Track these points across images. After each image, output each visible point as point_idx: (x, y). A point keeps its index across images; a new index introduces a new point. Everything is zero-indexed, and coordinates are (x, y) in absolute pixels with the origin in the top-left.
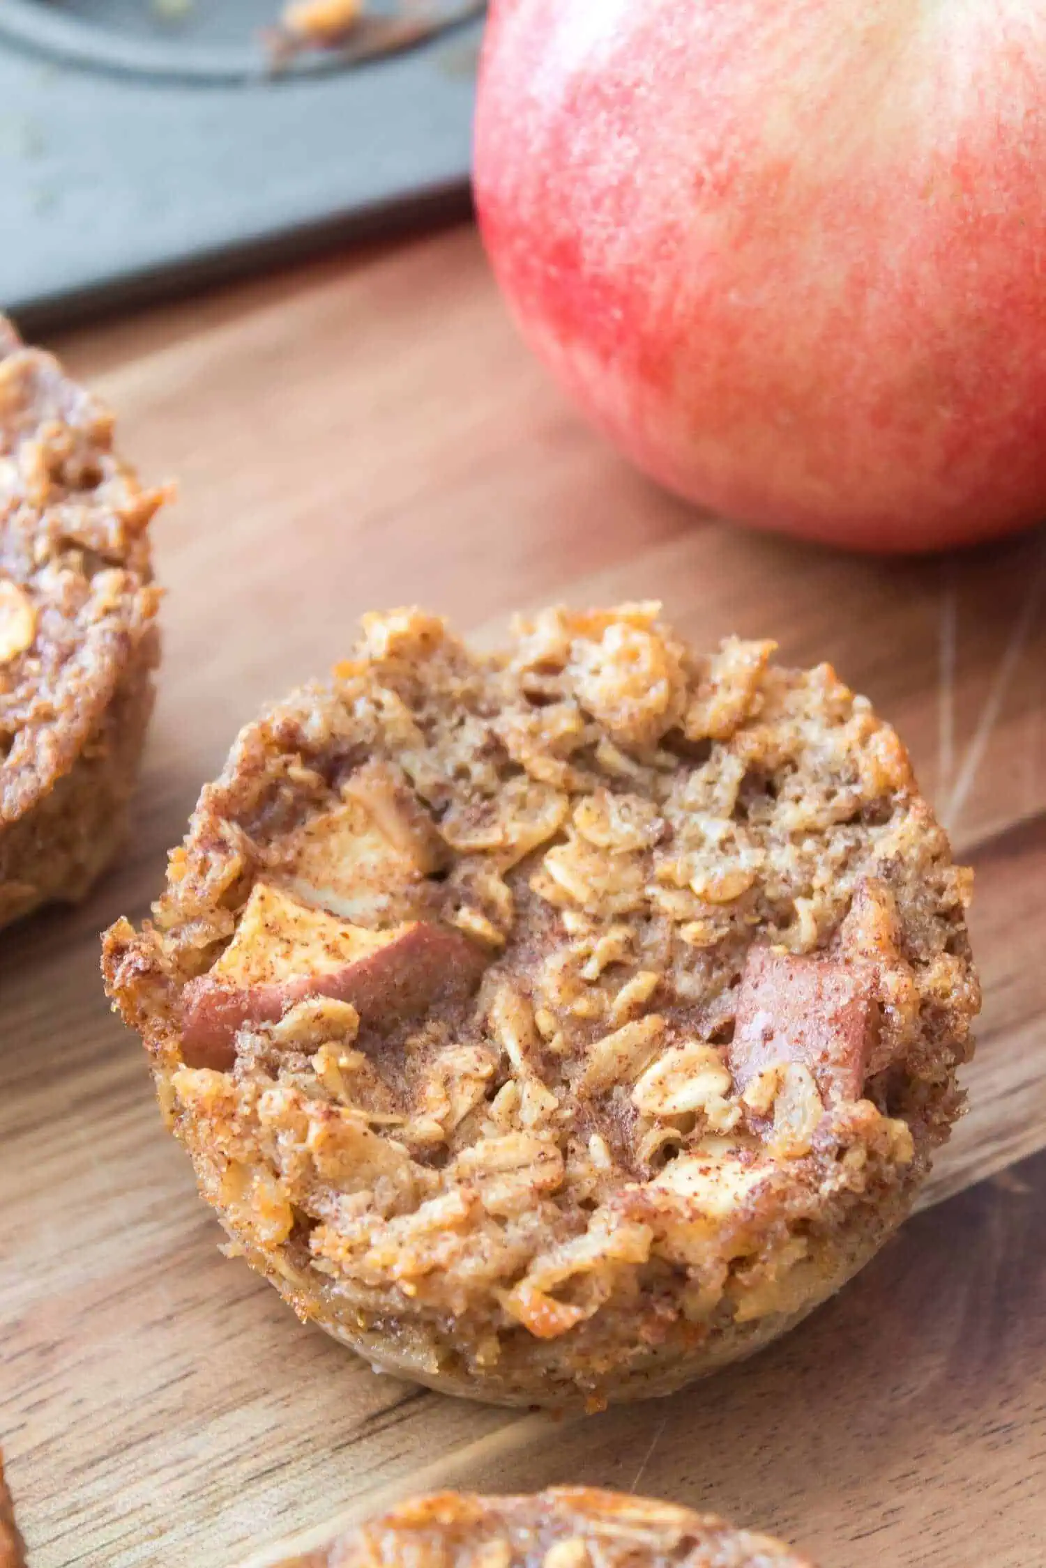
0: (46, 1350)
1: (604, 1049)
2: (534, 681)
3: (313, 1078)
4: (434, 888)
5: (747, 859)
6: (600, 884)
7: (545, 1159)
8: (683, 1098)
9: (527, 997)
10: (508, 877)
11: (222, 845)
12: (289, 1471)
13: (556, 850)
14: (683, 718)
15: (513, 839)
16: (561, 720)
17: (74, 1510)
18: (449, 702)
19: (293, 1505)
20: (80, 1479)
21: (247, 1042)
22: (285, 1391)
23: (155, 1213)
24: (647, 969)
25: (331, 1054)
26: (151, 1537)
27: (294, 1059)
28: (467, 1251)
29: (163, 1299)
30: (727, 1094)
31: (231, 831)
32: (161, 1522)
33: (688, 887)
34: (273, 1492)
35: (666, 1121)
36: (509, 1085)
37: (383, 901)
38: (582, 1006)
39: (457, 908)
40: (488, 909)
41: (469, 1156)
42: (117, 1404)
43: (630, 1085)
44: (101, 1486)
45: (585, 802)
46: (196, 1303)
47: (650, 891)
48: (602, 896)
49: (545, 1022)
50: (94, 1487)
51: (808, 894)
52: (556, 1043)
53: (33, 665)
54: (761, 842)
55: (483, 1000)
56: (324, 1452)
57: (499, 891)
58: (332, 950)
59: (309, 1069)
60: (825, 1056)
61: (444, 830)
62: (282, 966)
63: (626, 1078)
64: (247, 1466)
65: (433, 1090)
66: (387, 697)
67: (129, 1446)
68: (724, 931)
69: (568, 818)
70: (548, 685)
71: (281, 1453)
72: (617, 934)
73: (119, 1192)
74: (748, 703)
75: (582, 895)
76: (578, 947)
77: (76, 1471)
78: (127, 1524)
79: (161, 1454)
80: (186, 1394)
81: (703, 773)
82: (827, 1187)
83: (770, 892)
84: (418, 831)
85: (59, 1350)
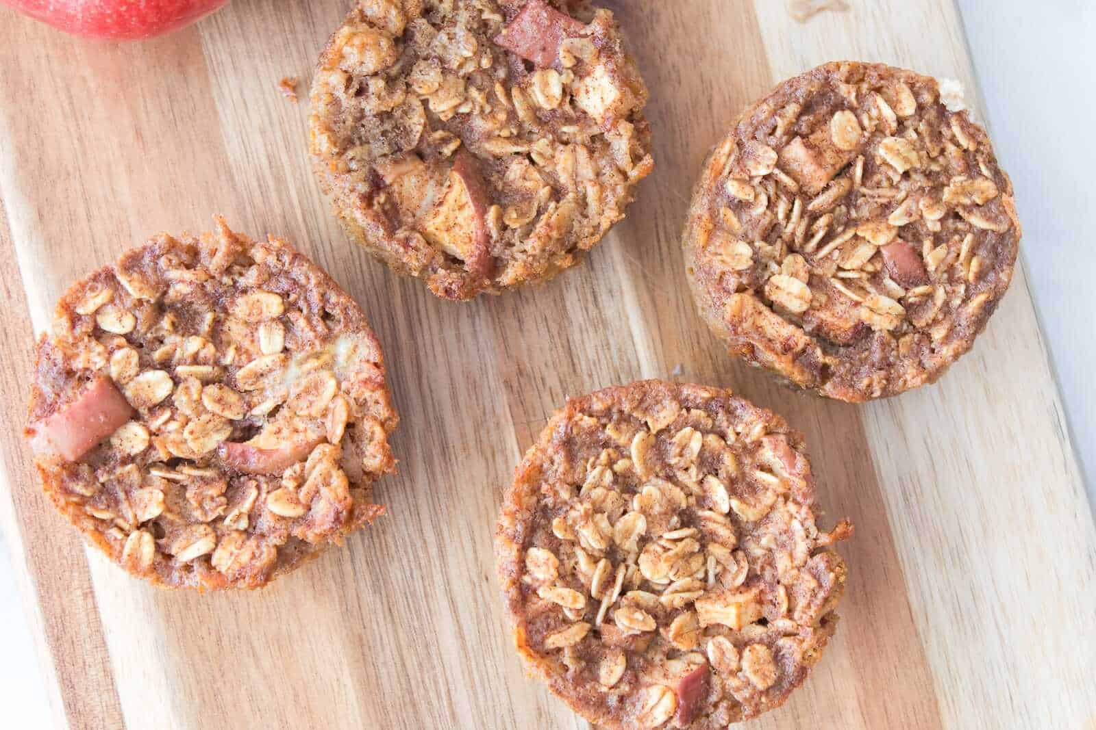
0: (520, 373)
1: (521, 113)
2: (352, 91)
3: (519, 230)
4: (431, 160)
5: (460, 31)
6: (453, 92)
7: (574, 150)
8: (556, 91)
9: (489, 136)
10: (435, 130)
11: (407, 239)
12: (597, 290)
13: (431, 106)
14: (392, 34)
15: (422, 121)
16: (377, 85)
17: (590, 376)
18: (354, 129)
19: (611, 291)
20: (578, 371)
21: (496, 252)
22: (563, 283)
23: (471, 317)
24: (493, 87)
25: (510, 219)
26: (609, 349)
27: (508, 234)
28: (614, 190)
29: (511, 322)
30: (560, 74)
31: (401, 234)
32: (604, 343)
33: (466, 59)
34: (604, 298)
35: (563, 101)
36: (534, 156)
37: (432, 182)
38: (502, 116)
39: (440, 153)
40: (445, 141)
41: (564, 179)
42: (551, 350)
43: (540, 109)
44: (583, 363)
45: (415, 87)
46: (516, 309)
47: (461, 73)
48: (458, 95)
49: (505, 133)
50: (583, 366)
51: (481, 11)
52: (515, 132)
53: (293, 297)
54: (454, 23)
55: (484, 155)
56: (592, 274)
57: (439, 134)
58: (461, 208)
59: (514, 230)
60: (565, 30)
61: (407, 148)
62: (466, 229)
63: (534, 110)
64: (591, 306)
65: (528, 184)
66: (350, 154)
67: (570, 349)
68: (488, 50)
69: (419, 95)
70: (355, 86)
71: (588, 291)
72: (474, 93)
73: (458, 329)
74: (396, 7)
75: (455, 102)
76: (476, 112)
77: (575, 371)
78: (602, 356)
79: (576, 337)
80: (554, 321)
81: (418, 37)
82: (617, 49)
83: (475, 26)
84: (408, 159)
85: (522, 367)
